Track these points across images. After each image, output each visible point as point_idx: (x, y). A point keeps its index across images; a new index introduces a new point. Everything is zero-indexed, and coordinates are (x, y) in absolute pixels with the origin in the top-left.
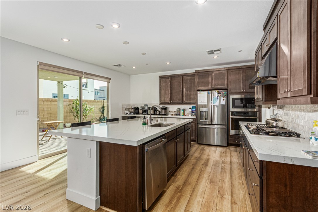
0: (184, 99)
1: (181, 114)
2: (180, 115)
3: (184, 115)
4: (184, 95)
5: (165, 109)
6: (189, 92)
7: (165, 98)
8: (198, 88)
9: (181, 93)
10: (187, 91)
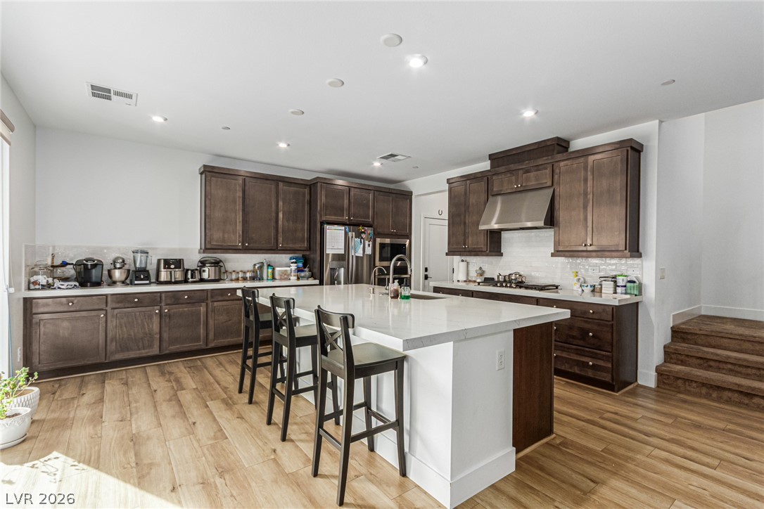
0: (280, 239)
1: (265, 277)
2: (261, 279)
3: (274, 278)
4: (280, 230)
5: (217, 263)
6: (291, 223)
7: (224, 232)
8: (324, 218)
9: (273, 224)
10: (288, 221)
